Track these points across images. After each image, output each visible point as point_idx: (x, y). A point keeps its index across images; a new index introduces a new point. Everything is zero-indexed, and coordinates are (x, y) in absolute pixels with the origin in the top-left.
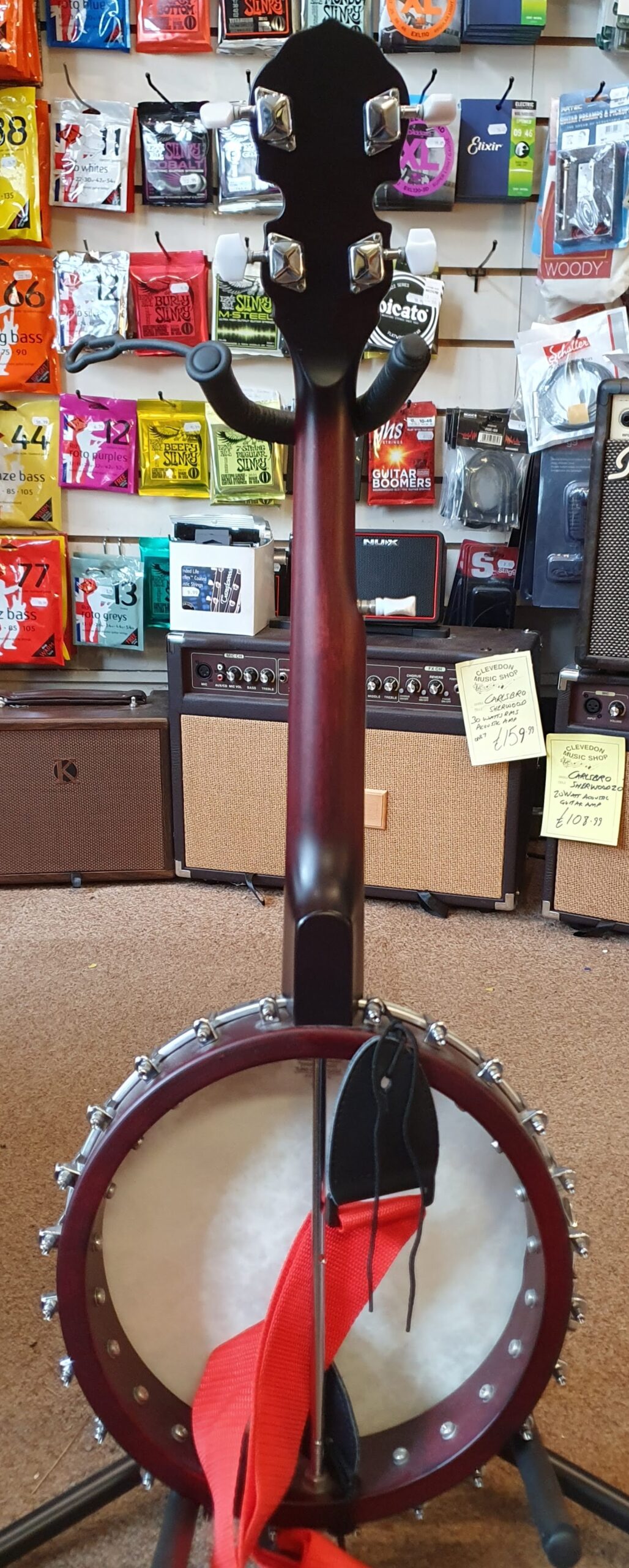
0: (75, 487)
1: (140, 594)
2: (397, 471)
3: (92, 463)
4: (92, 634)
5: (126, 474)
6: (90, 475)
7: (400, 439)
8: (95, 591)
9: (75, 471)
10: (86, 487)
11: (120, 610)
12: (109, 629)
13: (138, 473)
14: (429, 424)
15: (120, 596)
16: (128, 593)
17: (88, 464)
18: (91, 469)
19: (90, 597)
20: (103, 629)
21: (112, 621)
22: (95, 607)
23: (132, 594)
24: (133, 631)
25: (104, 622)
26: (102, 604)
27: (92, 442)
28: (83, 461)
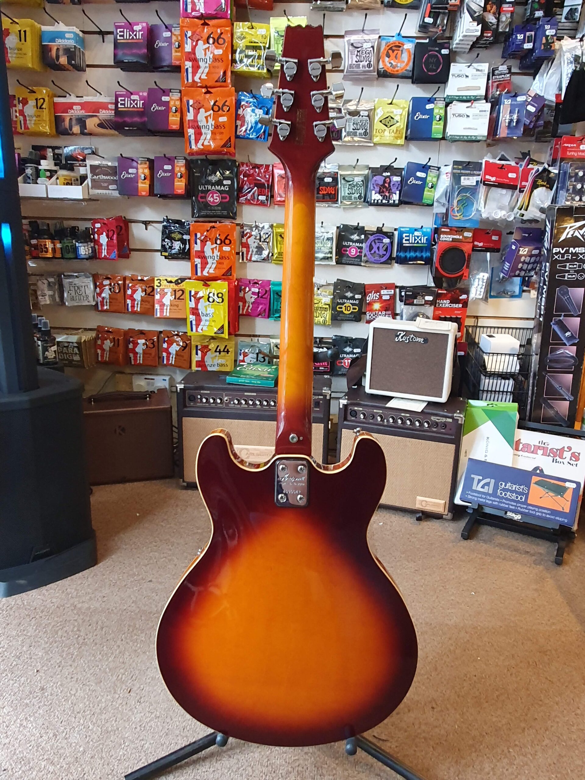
0: (242, 315)
2: (377, 312)
3: (251, 306)
5: (265, 310)
6: (249, 311)
7: (378, 299)
9: (243, 309)
10: (248, 315)
13: (270, 310)
15: (258, 358)
17: (249, 306)
18: (250, 308)
23: (263, 358)
27: (251, 297)
28: (247, 305)
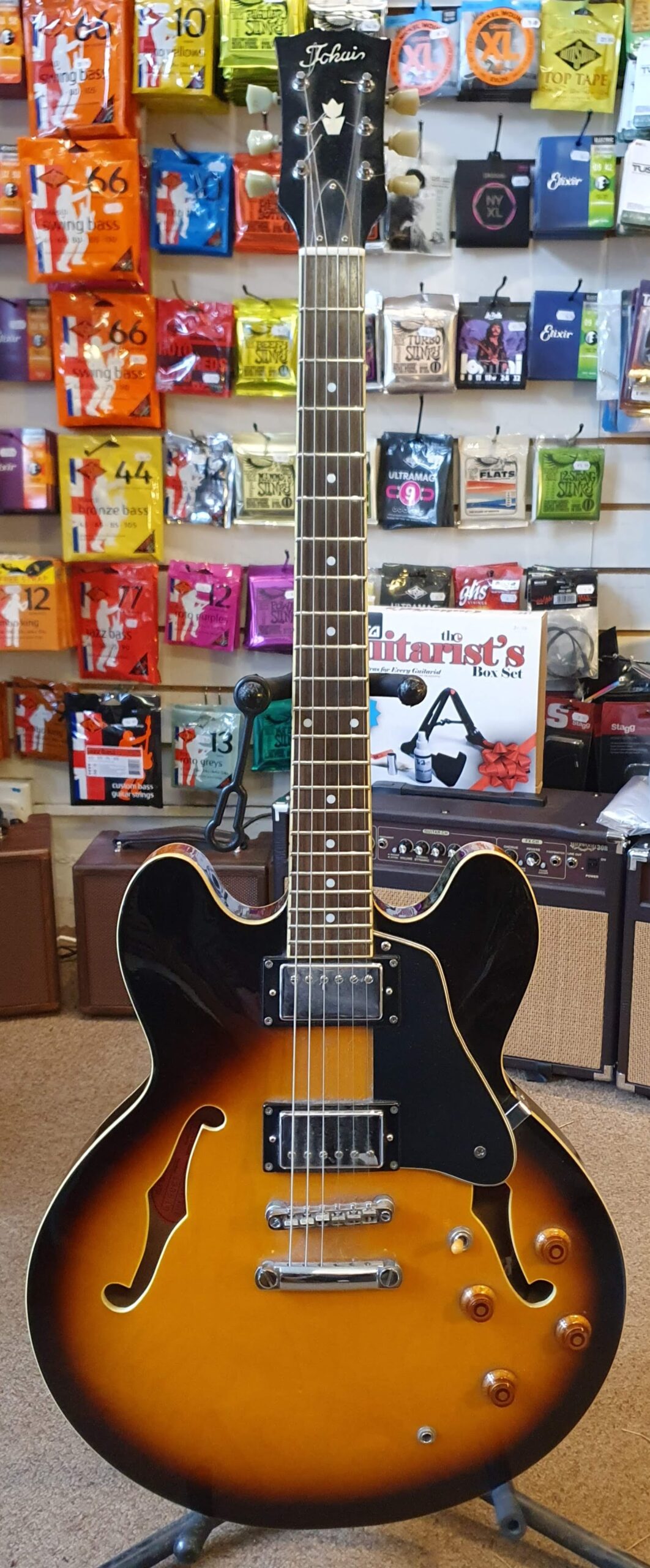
0: (179, 644)
1: (235, 743)
3: (196, 624)
4: (189, 779)
5: (227, 634)
6: (193, 633)
7: (484, 600)
8: (194, 740)
9: (180, 630)
11: (217, 755)
12: (205, 774)
14: (513, 588)
15: (217, 745)
16: (225, 742)
17: (192, 624)
18: (195, 628)
19: (189, 745)
20: (199, 773)
21: (208, 767)
22: (193, 754)
23: (228, 743)
24: (227, 776)
25: (200, 768)
26: (200, 751)
27: (196, 604)
28: (188, 621)
